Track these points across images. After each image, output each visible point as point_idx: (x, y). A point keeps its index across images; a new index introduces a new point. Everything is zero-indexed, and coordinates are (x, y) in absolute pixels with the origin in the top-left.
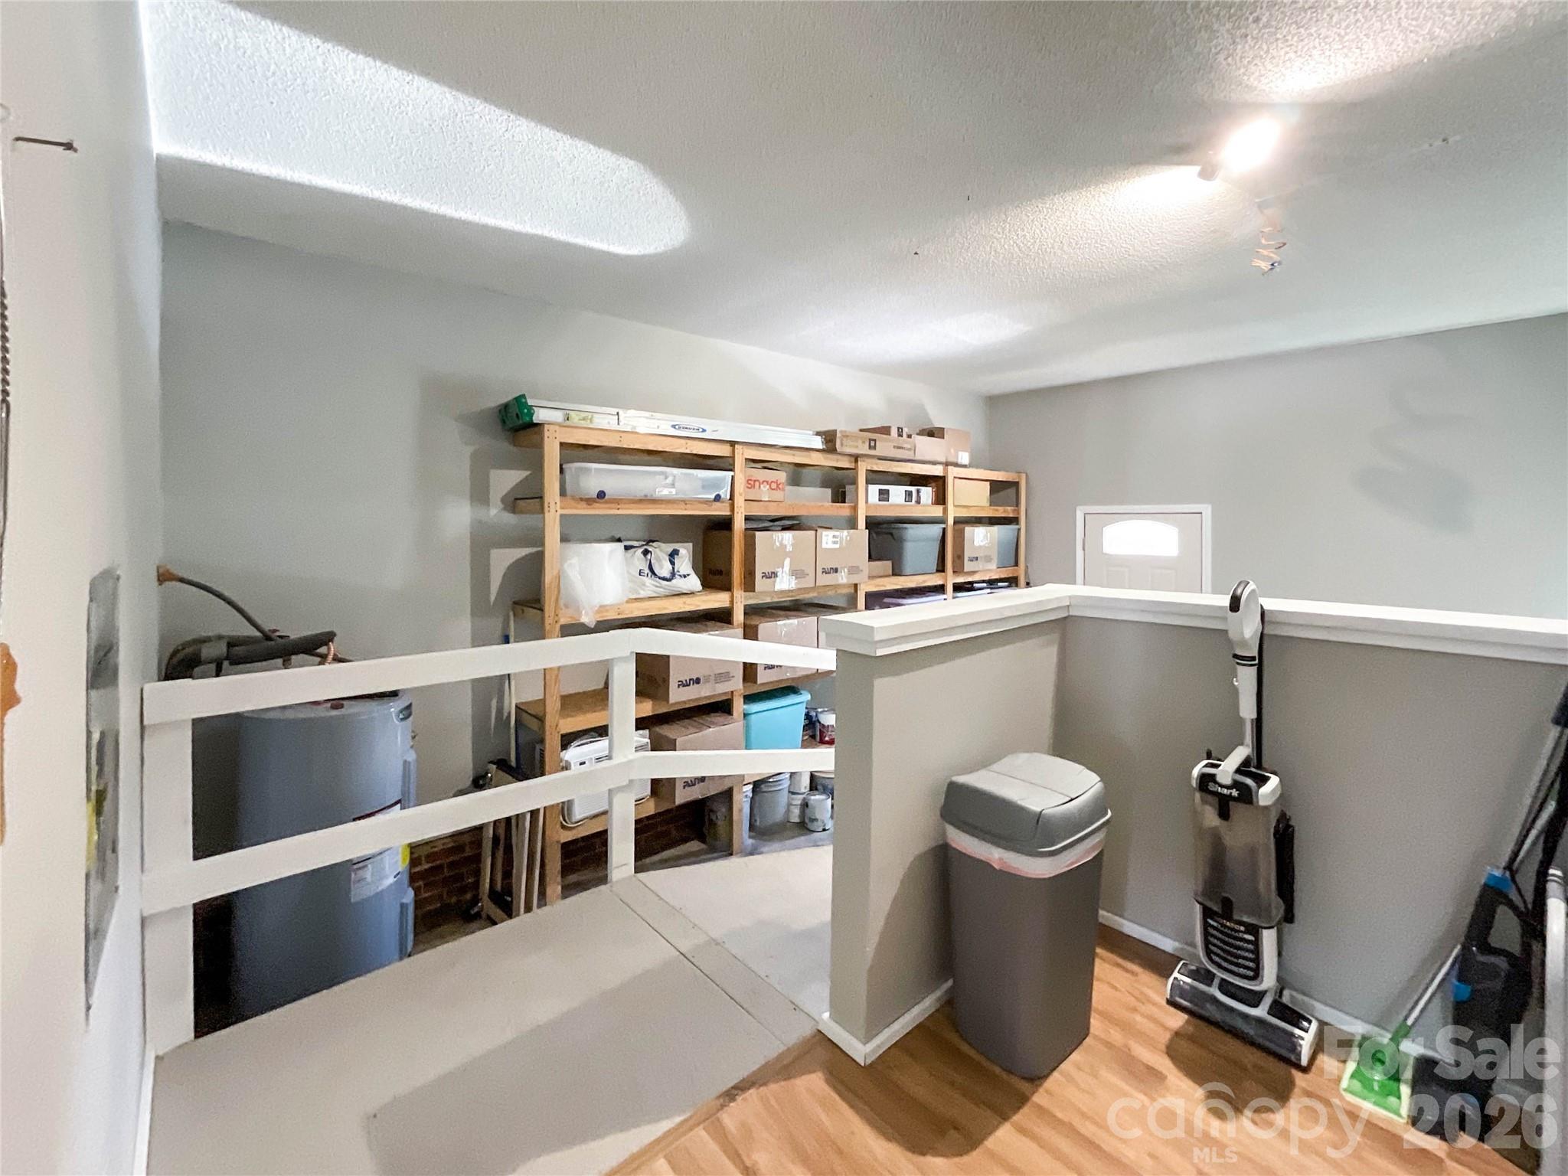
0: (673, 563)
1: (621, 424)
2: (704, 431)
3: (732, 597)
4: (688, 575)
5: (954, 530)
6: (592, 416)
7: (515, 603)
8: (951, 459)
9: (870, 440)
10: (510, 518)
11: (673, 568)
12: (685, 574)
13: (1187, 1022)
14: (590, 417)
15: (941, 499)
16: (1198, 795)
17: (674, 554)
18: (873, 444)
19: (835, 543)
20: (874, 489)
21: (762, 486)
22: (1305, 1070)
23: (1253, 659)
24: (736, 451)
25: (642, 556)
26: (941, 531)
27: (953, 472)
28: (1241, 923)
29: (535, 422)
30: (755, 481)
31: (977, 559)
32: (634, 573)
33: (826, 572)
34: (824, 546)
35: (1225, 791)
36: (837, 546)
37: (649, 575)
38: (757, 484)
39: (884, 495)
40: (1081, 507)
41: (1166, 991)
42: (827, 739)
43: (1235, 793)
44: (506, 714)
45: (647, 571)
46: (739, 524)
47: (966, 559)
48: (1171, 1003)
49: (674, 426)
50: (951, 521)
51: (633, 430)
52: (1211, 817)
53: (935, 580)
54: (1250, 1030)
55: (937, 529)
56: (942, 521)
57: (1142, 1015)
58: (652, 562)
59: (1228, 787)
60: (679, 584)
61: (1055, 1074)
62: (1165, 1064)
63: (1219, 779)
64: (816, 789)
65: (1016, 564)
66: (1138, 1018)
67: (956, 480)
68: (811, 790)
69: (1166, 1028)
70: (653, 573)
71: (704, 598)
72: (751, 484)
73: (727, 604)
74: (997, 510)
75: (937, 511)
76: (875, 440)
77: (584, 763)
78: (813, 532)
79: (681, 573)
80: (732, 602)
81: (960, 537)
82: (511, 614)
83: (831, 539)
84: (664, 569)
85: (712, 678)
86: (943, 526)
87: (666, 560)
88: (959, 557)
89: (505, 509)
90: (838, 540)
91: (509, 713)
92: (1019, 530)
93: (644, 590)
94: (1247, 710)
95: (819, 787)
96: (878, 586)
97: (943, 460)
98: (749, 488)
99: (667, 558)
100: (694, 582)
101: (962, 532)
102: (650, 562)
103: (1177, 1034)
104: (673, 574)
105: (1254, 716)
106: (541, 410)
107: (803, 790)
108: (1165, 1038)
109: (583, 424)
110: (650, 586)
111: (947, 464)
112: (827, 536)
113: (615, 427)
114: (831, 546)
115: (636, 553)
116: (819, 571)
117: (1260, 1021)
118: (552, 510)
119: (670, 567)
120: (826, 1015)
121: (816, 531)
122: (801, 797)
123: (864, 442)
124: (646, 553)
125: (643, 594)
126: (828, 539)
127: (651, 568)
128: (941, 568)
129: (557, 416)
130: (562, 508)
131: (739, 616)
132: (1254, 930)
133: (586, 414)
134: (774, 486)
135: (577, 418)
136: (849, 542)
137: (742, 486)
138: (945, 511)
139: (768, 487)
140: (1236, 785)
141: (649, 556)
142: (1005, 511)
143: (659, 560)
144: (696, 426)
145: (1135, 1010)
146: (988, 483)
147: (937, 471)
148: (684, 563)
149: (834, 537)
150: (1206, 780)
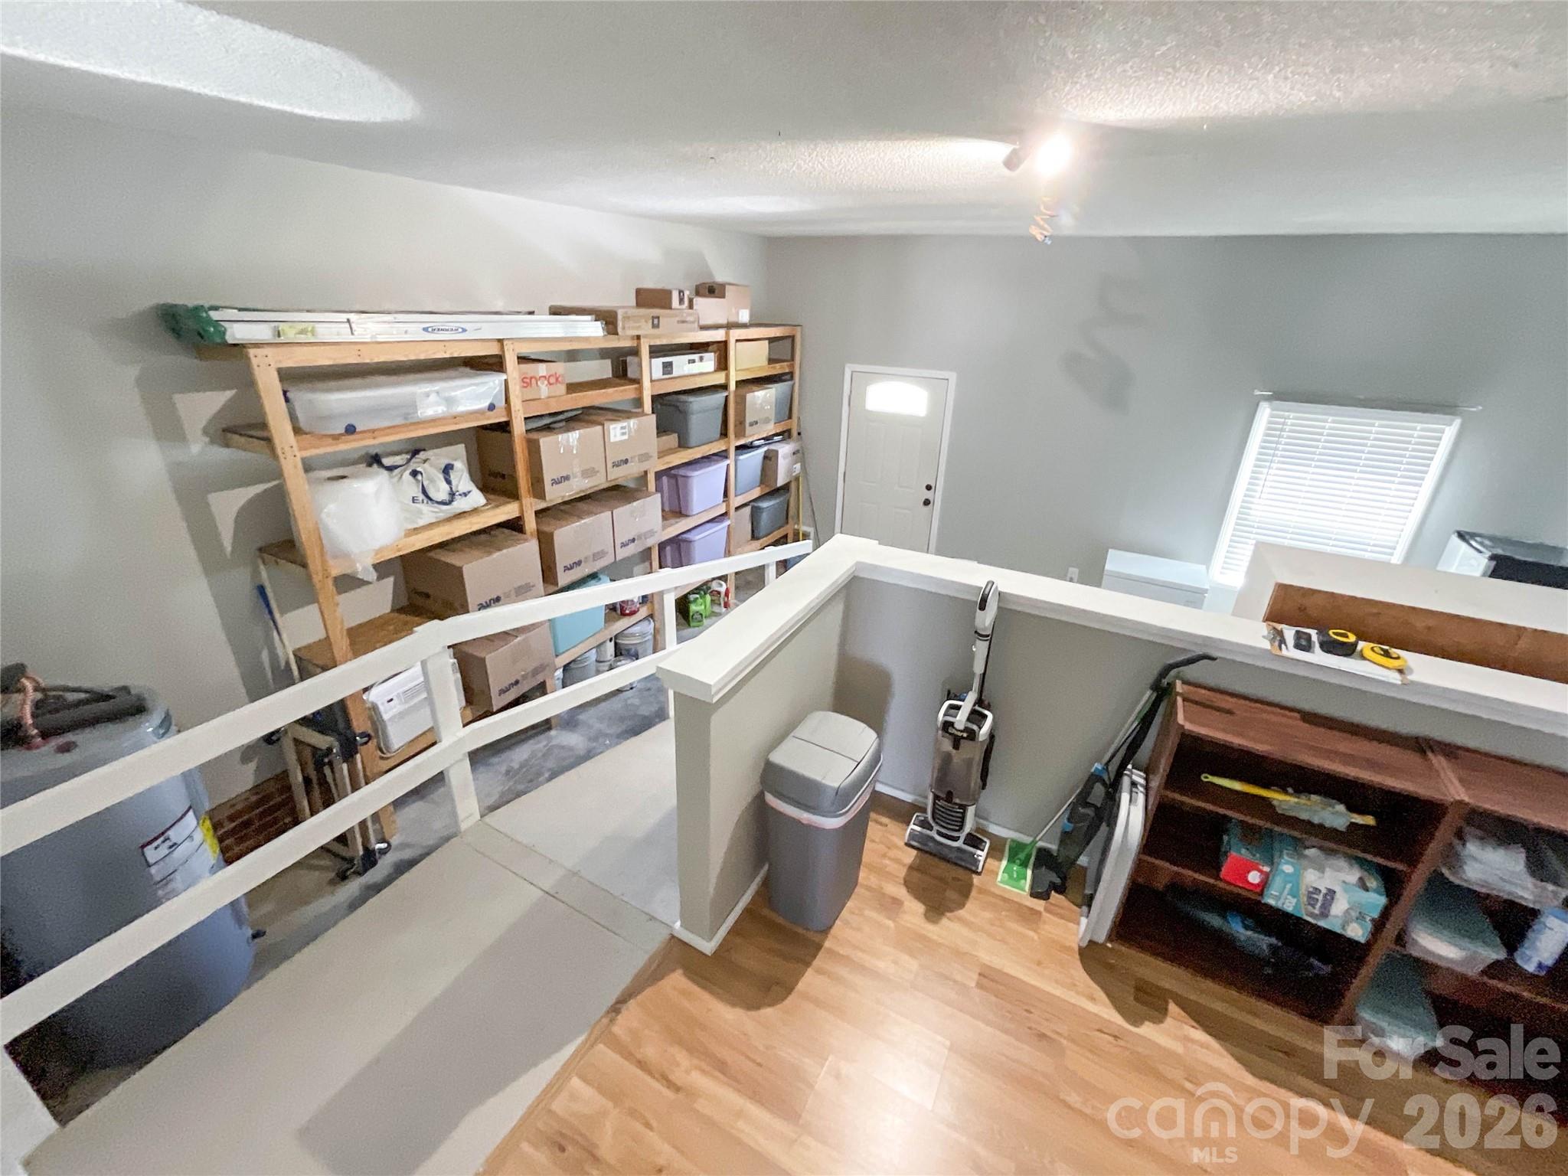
0: (449, 482)
1: (355, 333)
2: (464, 330)
3: (521, 506)
4: (469, 492)
5: (736, 396)
6: (313, 328)
7: (260, 550)
8: (733, 319)
9: (653, 318)
10: (221, 454)
11: (451, 488)
12: (465, 491)
13: (916, 856)
14: (310, 329)
15: (723, 364)
16: (940, 732)
17: (447, 470)
18: (656, 321)
19: (623, 434)
20: (658, 363)
21: (539, 383)
22: (979, 874)
23: (988, 636)
24: (506, 348)
25: (411, 478)
26: (724, 399)
27: (736, 333)
28: (956, 804)
29: (230, 341)
30: (531, 378)
31: (756, 423)
32: (406, 502)
33: (616, 465)
34: (612, 439)
35: (960, 734)
36: (626, 437)
37: (425, 501)
38: (533, 381)
39: (668, 367)
40: (848, 365)
41: (904, 835)
42: (627, 612)
43: (965, 735)
44: (283, 664)
45: (421, 497)
46: (519, 428)
47: (747, 425)
48: (908, 845)
49: (425, 329)
50: (732, 386)
51: (374, 340)
52: (947, 745)
53: (718, 447)
54: (952, 856)
55: (720, 397)
56: (724, 387)
57: (890, 859)
58: (425, 483)
59: (961, 731)
60: (460, 505)
61: (838, 922)
62: (902, 892)
63: (956, 726)
64: (621, 654)
65: (790, 417)
66: (887, 862)
67: (738, 343)
68: (616, 656)
69: (904, 865)
70: (431, 499)
71: (490, 513)
72: (527, 382)
73: (516, 514)
74: (774, 368)
75: (719, 379)
76: (658, 318)
77: (391, 700)
78: (599, 428)
79: (461, 492)
80: (522, 511)
81: (741, 402)
82: (260, 562)
83: (619, 431)
84: (441, 491)
85: (513, 592)
86: (725, 394)
87: (440, 479)
88: (741, 423)
89: (212, 442)
90: (627, 430)
91: (288, 663)
92: (793, 386)
93: (421, 518)
94: (979, 669)
95: (623, 652)
96: (668, 463)
97: (724, 321)
98: (526, 387)
99: (441, 476)
100: (477, 498)
101: (744, 399)
102: (423, 486)
103: (911, 868)
104: (452, 494)
105: (982, 671)
106: (236, 325)
107: (609, 658)
108: (902, 872)
109: (302, 338)
110: (428, 513)
111: (730, 326)
112: (615, 428)
113: (347, 337)
114: (620, 438)
115: (404, 476)
116: (610, 465)
117: (959, 849)
118: (289, 454)
119: (447, 487)
120: (678, 924)
121: (603, 425)
122: (609, 663)
123: (646, 322)
124: (414, 473)
125: (421, 523)
126: (617, 431)
127: (424, 492)
128: (724, 434)
129: (260, 333)
130: (301, 449)
131: (530, 524)
132: (964, 807)
133: (304, 325)
134: (552, 380)
135: (294, 331)
136: (638, 431)
137: (518, 387)
138: (727, 377)
139: (546, 382)
140: (966, 729)
141: (419, 477)
142: (782, 367)
143: (432, 481)
144: (454, 326)
145: (884, 856)
146: (767, 342)
147: (718, 335)
148: (462, 480)
149: (622, 428)
150: (947, 726)
